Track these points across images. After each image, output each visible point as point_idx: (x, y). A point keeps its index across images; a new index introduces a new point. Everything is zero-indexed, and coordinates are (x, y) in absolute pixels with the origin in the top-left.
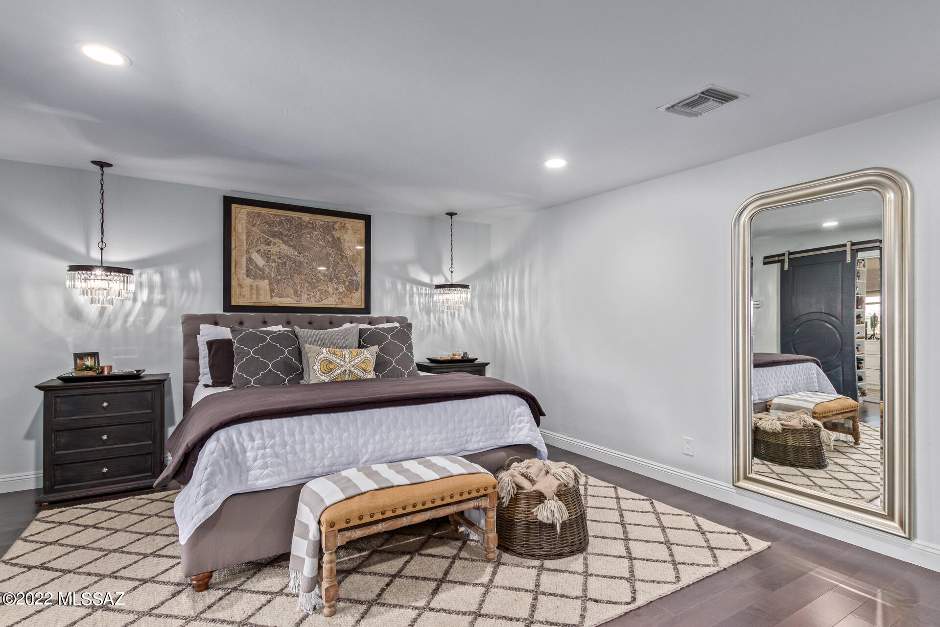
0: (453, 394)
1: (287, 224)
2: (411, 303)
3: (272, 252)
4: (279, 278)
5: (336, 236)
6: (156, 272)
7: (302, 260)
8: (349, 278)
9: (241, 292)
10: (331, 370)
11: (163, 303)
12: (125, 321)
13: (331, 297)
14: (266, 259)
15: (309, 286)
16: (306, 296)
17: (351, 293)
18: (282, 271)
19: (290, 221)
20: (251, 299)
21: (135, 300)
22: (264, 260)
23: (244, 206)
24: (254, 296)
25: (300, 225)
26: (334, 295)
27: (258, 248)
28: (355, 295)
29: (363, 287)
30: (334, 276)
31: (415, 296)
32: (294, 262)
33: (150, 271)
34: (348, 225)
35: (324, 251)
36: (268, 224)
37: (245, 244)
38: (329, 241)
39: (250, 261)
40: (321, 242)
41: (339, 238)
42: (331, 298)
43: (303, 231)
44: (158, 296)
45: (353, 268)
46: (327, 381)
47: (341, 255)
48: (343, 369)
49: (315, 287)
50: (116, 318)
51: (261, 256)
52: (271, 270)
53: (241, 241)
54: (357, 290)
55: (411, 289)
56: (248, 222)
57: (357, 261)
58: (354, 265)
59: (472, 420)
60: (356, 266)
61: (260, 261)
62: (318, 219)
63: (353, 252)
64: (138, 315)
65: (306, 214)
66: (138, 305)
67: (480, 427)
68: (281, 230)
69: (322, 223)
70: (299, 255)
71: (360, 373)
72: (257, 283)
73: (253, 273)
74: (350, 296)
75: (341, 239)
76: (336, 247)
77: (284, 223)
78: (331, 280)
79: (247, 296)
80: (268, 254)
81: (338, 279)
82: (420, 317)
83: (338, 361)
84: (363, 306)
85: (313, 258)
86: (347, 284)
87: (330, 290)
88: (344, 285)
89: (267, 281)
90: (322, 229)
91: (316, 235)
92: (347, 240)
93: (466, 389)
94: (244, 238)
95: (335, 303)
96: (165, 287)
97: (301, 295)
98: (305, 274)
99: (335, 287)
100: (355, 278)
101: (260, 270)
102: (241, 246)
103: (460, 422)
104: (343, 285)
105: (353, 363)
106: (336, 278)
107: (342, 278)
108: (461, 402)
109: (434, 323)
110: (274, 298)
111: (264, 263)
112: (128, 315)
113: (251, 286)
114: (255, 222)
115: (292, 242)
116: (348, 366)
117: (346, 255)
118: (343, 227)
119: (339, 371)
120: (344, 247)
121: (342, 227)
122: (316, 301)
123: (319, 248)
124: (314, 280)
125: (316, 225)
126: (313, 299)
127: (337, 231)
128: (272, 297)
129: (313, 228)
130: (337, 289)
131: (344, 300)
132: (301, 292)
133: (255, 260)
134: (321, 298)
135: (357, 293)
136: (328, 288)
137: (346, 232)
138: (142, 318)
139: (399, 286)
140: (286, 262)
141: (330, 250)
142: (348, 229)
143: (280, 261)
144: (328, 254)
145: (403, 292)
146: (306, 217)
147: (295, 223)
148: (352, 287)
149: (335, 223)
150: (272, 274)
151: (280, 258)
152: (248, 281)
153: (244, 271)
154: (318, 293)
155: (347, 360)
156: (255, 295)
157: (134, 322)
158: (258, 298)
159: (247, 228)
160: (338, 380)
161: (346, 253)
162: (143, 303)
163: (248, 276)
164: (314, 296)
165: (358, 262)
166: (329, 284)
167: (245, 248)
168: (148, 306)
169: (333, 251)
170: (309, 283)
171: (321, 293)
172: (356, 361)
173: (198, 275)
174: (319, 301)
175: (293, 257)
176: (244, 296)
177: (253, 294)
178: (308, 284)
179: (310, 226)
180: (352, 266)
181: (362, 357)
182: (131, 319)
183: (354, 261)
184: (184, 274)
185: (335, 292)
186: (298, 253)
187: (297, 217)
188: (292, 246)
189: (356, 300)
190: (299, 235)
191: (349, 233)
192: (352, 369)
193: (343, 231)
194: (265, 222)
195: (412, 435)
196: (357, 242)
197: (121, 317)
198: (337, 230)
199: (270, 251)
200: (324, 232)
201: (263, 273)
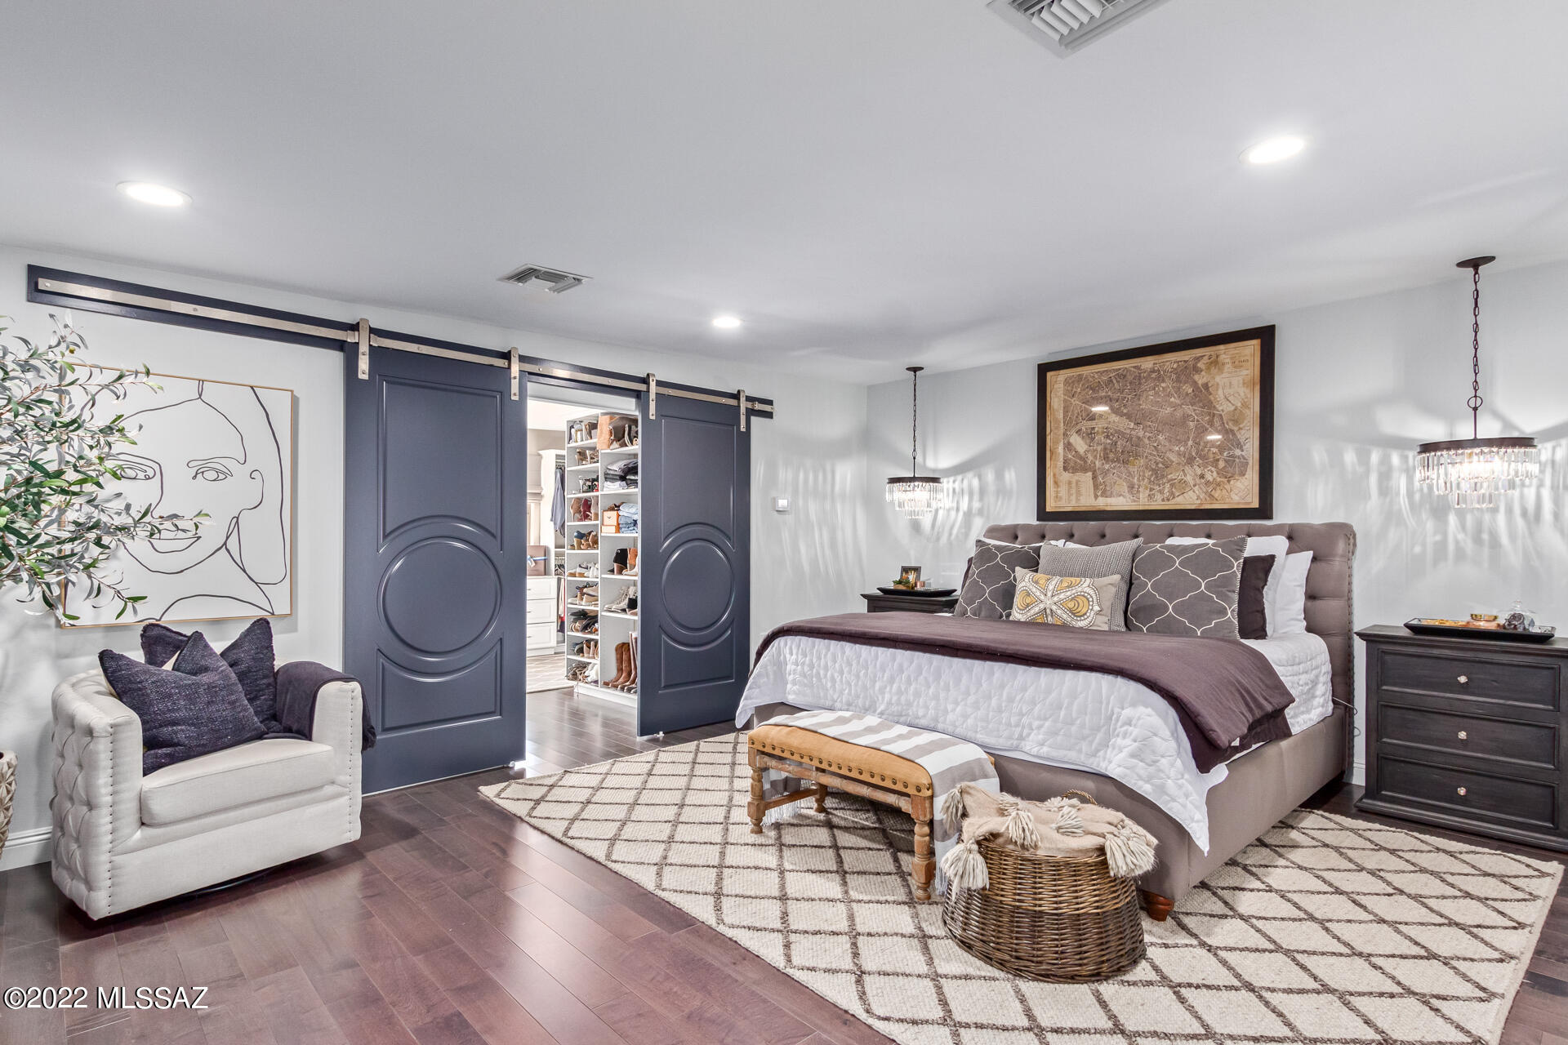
0: (999, 652)
1: (1118, 382)
2: (1385, 490)
3: (1096, 429)
4: (1107, 467)
5: (1200, 382)
6: (975, 476)
7: (1141, 434)
8: (1225, 454)
9: (1057, 492)
10: (1028, 605)
11: (980, 512)
12: (950, 534)
13: (1191, 491)
14: (1088, 441)
15: (1152, 475)
16: (1148, 492)
17: (1229, 481)
18: (1111, 456)
19: (1122, 376)
20: (1069, 503)
21: (958, 509)
22: (1086, 444)
23: (1062, 372)
24: (1073, 498)
25: (1139, 378)
26: (1197, 487)
27: (1078, 427)
28: (1239, 484)
29: (1257, 467)
30: (1197, 454)
31: (1395, 475)
32: (1130, 439)
33: (970, 475)
34: (1224, 356)
35: (1178, 414)
36: (1091, 389)
37: (1062, 424)
38: (1187, 394)
39: (1069, 446)
40: (1172, 399)
41: (1206, 386)
42: (1191, 493)
43: (1143, 387)
44: (976, 505)
45: (1234, 434)
46: (1022, 620)
47: (1209, 414)
48: (1042, 606)
49: (1163, 476)
50: (943, 530)
51: (1083, 438)
52: (1095, 457)
53: (1057, 421)
54: (1243, 474)
55: (1385, 461)
56: (1066, 392)
57: (1244, 419)
58: (1235, 429)
59: (1033, 703)
60: (1240, 429)
61: (1080, 444)
62: (1167, 361)
63: (1233, 405)
64: (960, 527)
65: (1149, 358)
66: (961, 514)
67: (1046, 719)
68: (1109, 393)
69: (1175, 366)
70: (1136, 427)
71: (1065, 616)
72: (1077, 478)
73: (1072, 464)
74: (1228, 487)
75: (1210, 385)
76: (1200, 401)
77: (1115, 381)
78: (1190, 461)
79: (1064, 498)
80: (1091, 434)
81: (1203, 457)
82: (1411, 522)
83: (1038, 594)
84: (1255, 504)
85: (1160, 429)
86: (1221, 464)
87: (1189, 478)
88: (1216, 467)
89: (1090, 474)
90: (1174, 376)
91: (1163, 388)
92: (1221, 384)
93: (1043, 651)
94: (1062, 416)
95: (1199, 502)
96: (983, 492)
97: (1138, 492)
98: (1146, 457)
99: (1199, 472)
100: (1238, 452)
101: (1081, 458)
102: (1057, 428)
103: (1011, 700)
104: (1213, 469)
105: (1056, 599)
106: (1201, 457)
107: (1211, 456)
108: (1021, 668)
109: (1460, 536)
110: (1100, 499)
111: (1085, 447)
112: (952, 528)
113: (1070, 483)
114: (1074, 390)
115: (1126, 408)
116: (1048, 602)
117: (1221, 413)
118: (1215, 362)
119: (1037, 609)
120: (1215, 399)
121: (1212, 363)
122: (1163, 500)
123: (1169, 410)
124: (1160, 465)
125: (1165, 371)
126: (1159, 497)
127: (1203, 373)
128: (1096, 497)
129: (1161, 379)
130: (1202, 476)
131: (1217, 494)
132: (1139, 486)
133: (1074, 444)
134: (1172, 494)
135: (1243, 480)
136: (1185, 475)
137: (1221, 371)
138: (963, 530)
139: (1350, 457)
140: (1116, 442)
141: (1188, 409)
142: (1223, 364)
143: (1109, 441)
144: (1186, 417)
145: (1360, 470)
146: (1147, 363)
147: (1130, 378)
148: (1232, 469)
149: (1198, 359)
150: (1097, 463)
151: (1108, 437)
152: (1066, 476)
153: (1061, 464)
154: (1167, 485)
155: (1049, 594)
156: (1074, 495)
157: (957, 536)
158: (1078, 500)
159: (1065, 401)
160: (1038, 621)
161: (1220, 408)
162: (964, 513)
163: (1065, 469)
164: (1161, 492)
165: (1246, 422)
166: (1187, 469)
167: (1062, 431)
168: (968, 515)
169: (1195, 410)
170: (1153, 470)
171: (1172, 485)
172: (1062, 596)
173: (1013, 474)
174: (1168, 500)
175: (1128, 431)
176: (1061, 498)
177: (1072, 495)
178: (1150, 473)
179: (1154, 375)
180: (1232, 431)
181: (1074, 591)
182: (955, 531)
183: (1236, 422)
184: (999, 476)
185: (1198, 481)
186: (1135, 424)
187: (1134, 367)
188: (1125, 414)
189: (1243, 491)
190: (1136, 395)
191: (1226, 370)
192: (1054, 608)
193: (1213, 370)
194: (1087, 387)
195: (936, 697)
196: (1244, 383)
197: (947, 529)
198: (1201, 371)
199: (1093, 428)
200: (1178, 380)
201: (1085, 462)
